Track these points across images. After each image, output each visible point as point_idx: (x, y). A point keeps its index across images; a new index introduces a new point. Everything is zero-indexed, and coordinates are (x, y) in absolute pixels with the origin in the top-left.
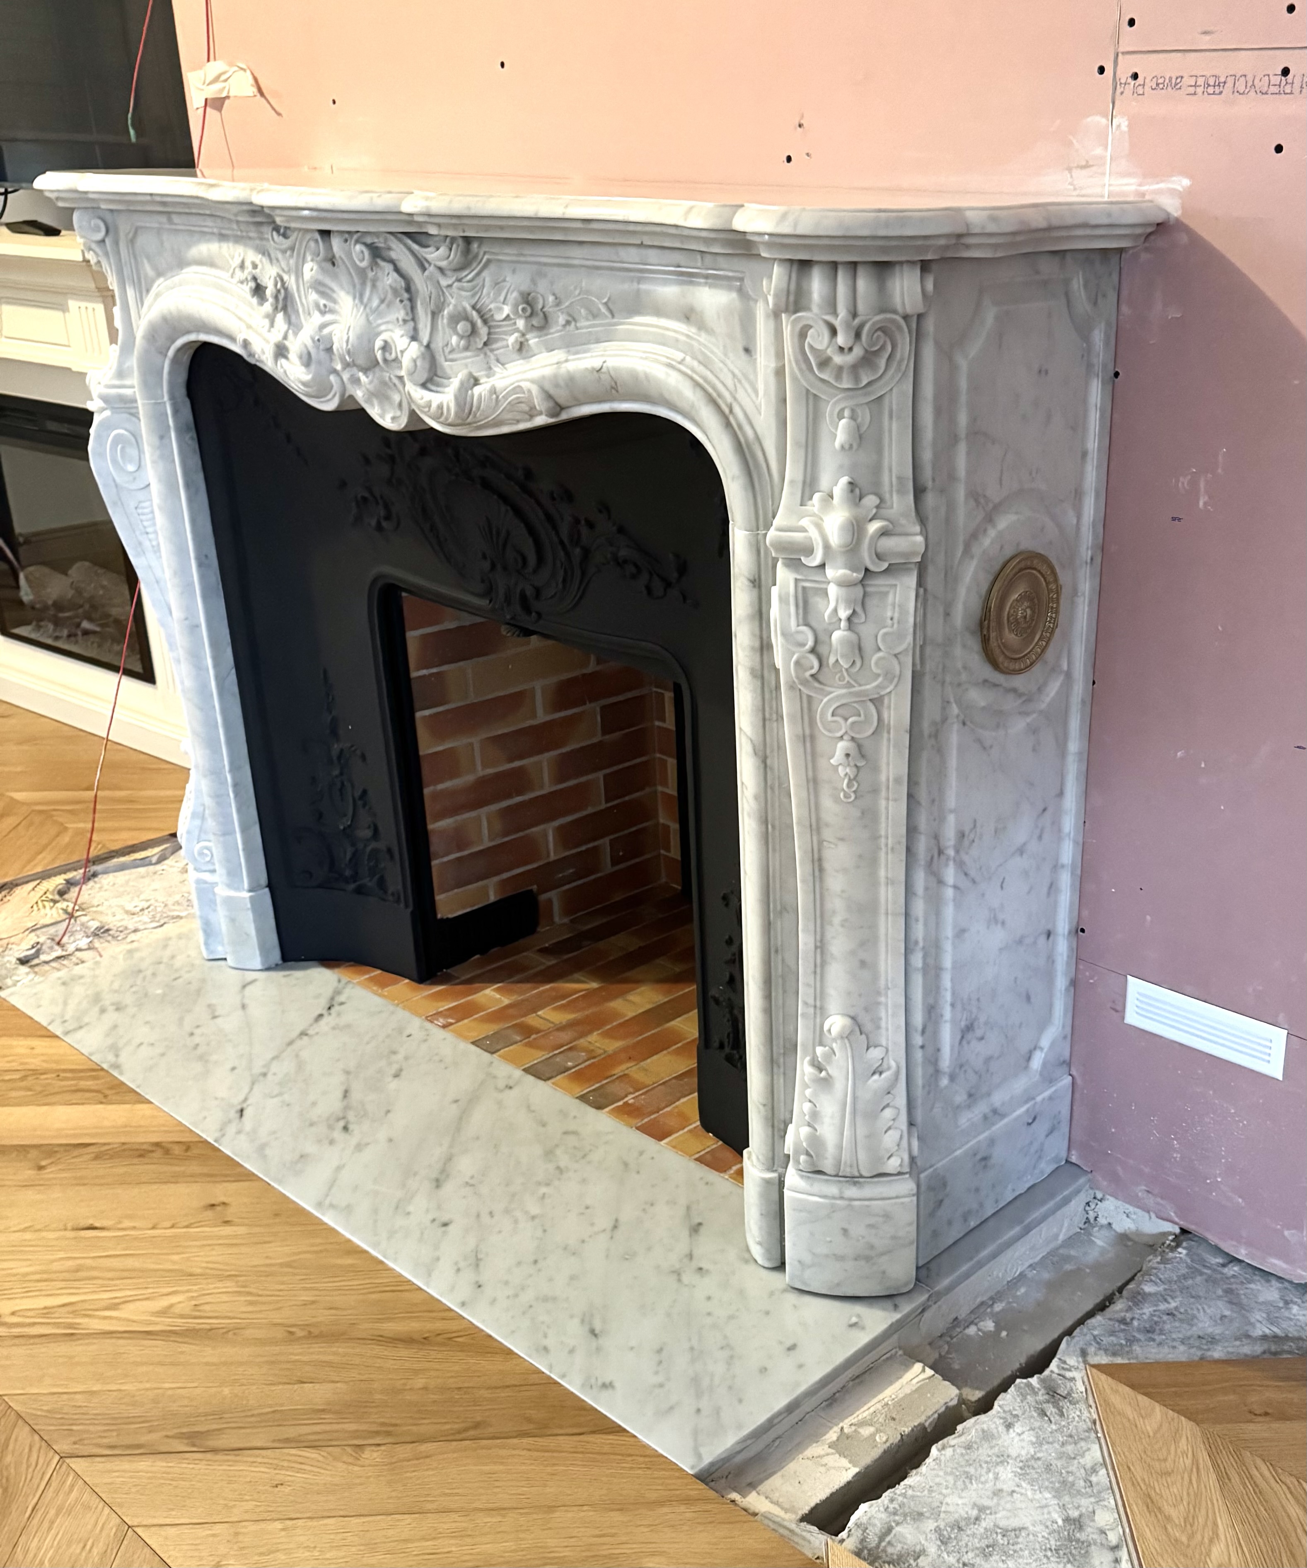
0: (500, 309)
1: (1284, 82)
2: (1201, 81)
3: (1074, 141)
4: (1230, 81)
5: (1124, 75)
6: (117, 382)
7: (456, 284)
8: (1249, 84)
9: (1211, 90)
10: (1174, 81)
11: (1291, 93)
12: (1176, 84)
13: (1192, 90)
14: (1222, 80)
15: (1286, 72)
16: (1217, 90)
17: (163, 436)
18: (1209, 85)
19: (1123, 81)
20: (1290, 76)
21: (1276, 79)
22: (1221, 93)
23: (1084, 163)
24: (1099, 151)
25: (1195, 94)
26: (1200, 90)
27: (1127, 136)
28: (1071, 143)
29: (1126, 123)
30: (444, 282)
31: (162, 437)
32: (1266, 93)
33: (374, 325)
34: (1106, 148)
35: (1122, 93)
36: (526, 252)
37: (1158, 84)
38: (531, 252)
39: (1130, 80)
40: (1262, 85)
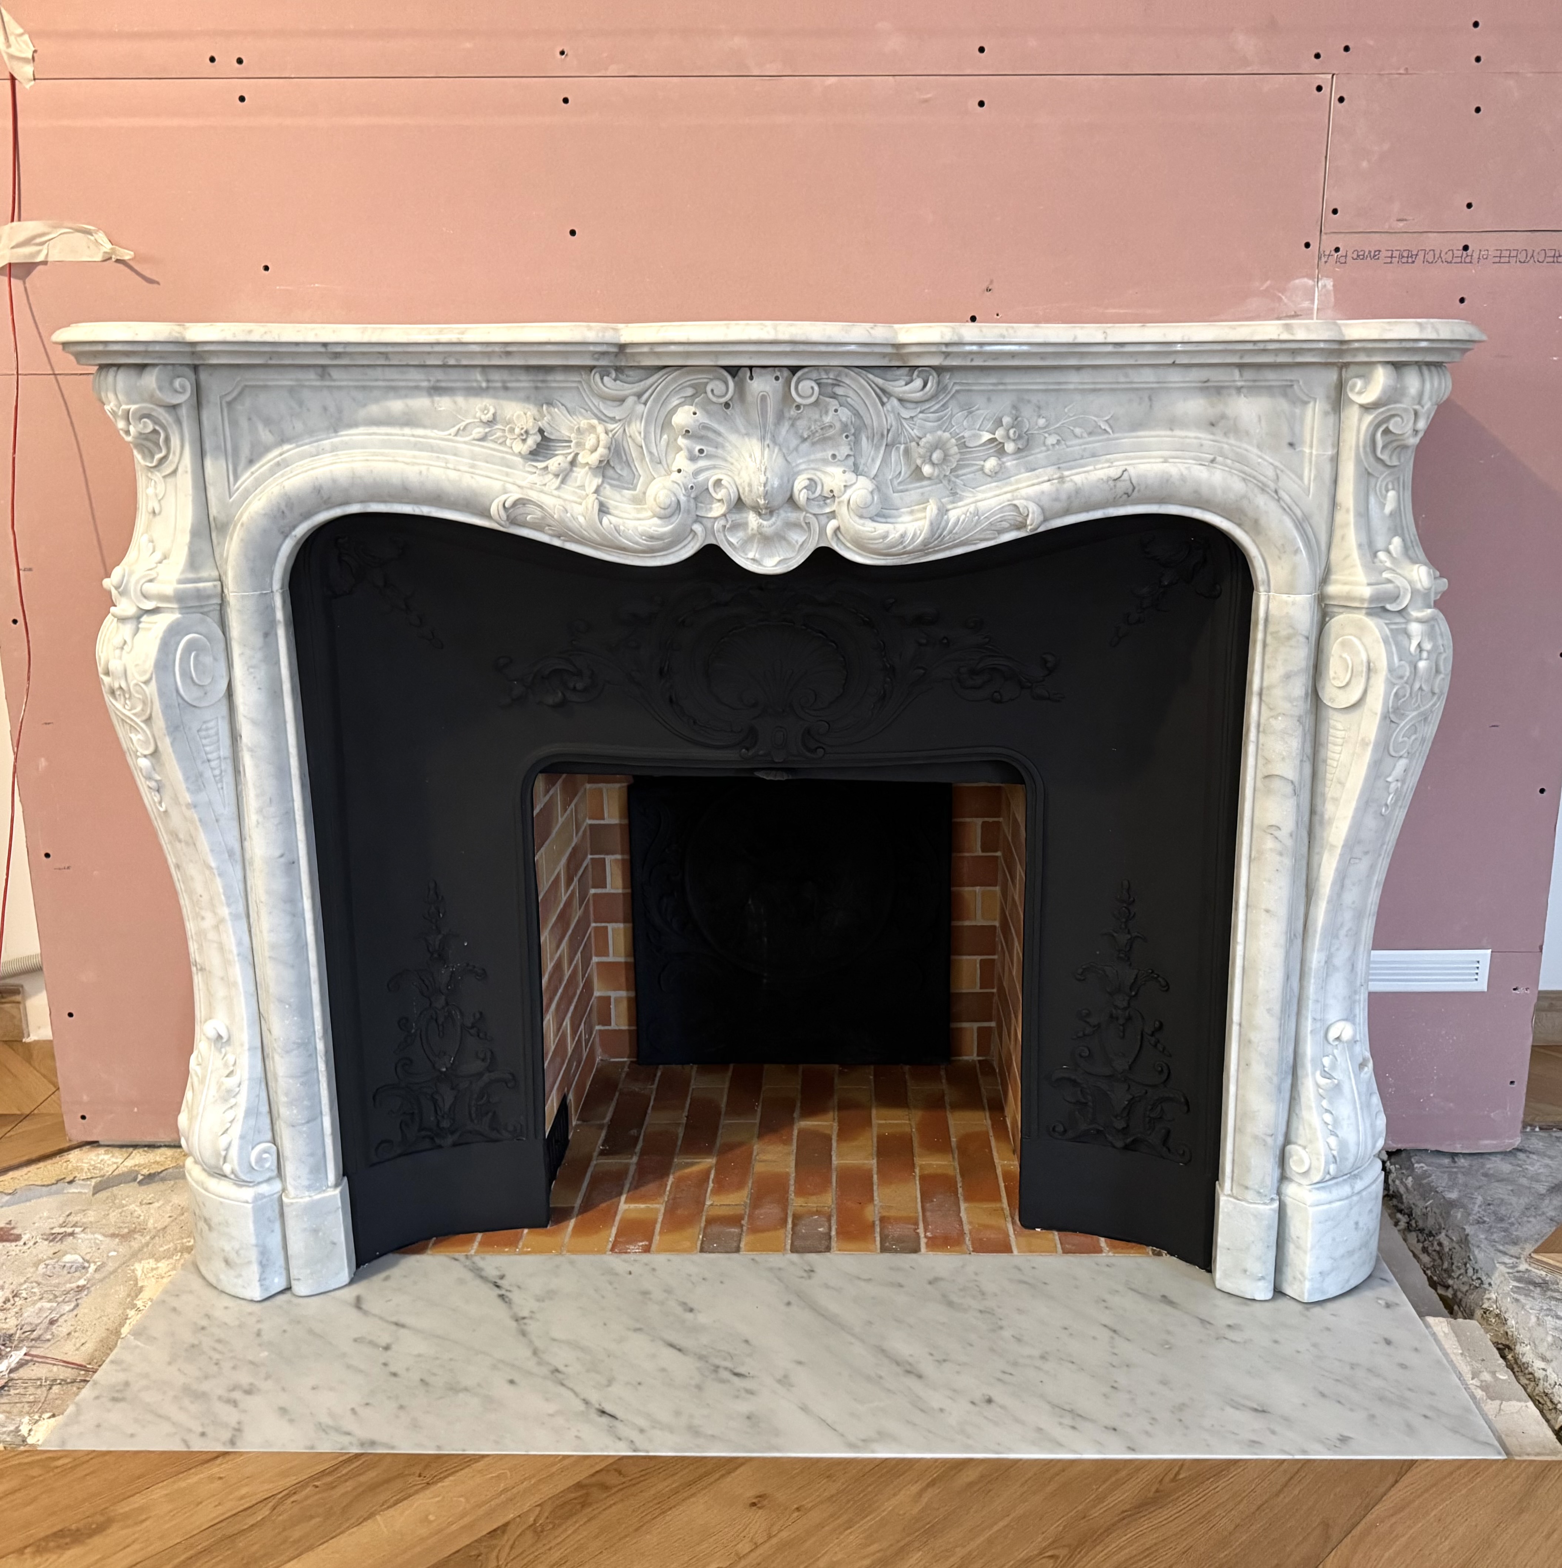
0: (977, 437)
1: (1465, 255)
2: (1396, 254)
3: (1283, 297)
4: (1421, 254)
5: (1329, 248)
6: (191, 575)
7: (921, 415)
8: (1437, 256)
9: (1404, 260)
10: (1372, 254)
11: (1471, 262)
12: (1375, 255)
13: (1389, 260)
14: (1415, 253)
15: (1466, 248)
16: (1410, 260)
17: (268, 634)
18: (1403, 257)
19: (1327, 253)
20: (1469, 251)
21: (1460, 253)
22: (1413, 262)
23: (1293, 313)
24: (1306, 304)
25: (1391, 262)
26: (1395, 260)
27: (1332, 293)
28: (1280, 299)
29: (1332, 284)
30: (906, 414)
31: (266, 635)
32: (1451, 262)
33: (794, 464)
34: (1313, 301)
35: (1326, 262)
36: (1007, 380)
37: (1358, 256)
38: (1012, 381)
39: (1333, 252)
40: (1449, 257)
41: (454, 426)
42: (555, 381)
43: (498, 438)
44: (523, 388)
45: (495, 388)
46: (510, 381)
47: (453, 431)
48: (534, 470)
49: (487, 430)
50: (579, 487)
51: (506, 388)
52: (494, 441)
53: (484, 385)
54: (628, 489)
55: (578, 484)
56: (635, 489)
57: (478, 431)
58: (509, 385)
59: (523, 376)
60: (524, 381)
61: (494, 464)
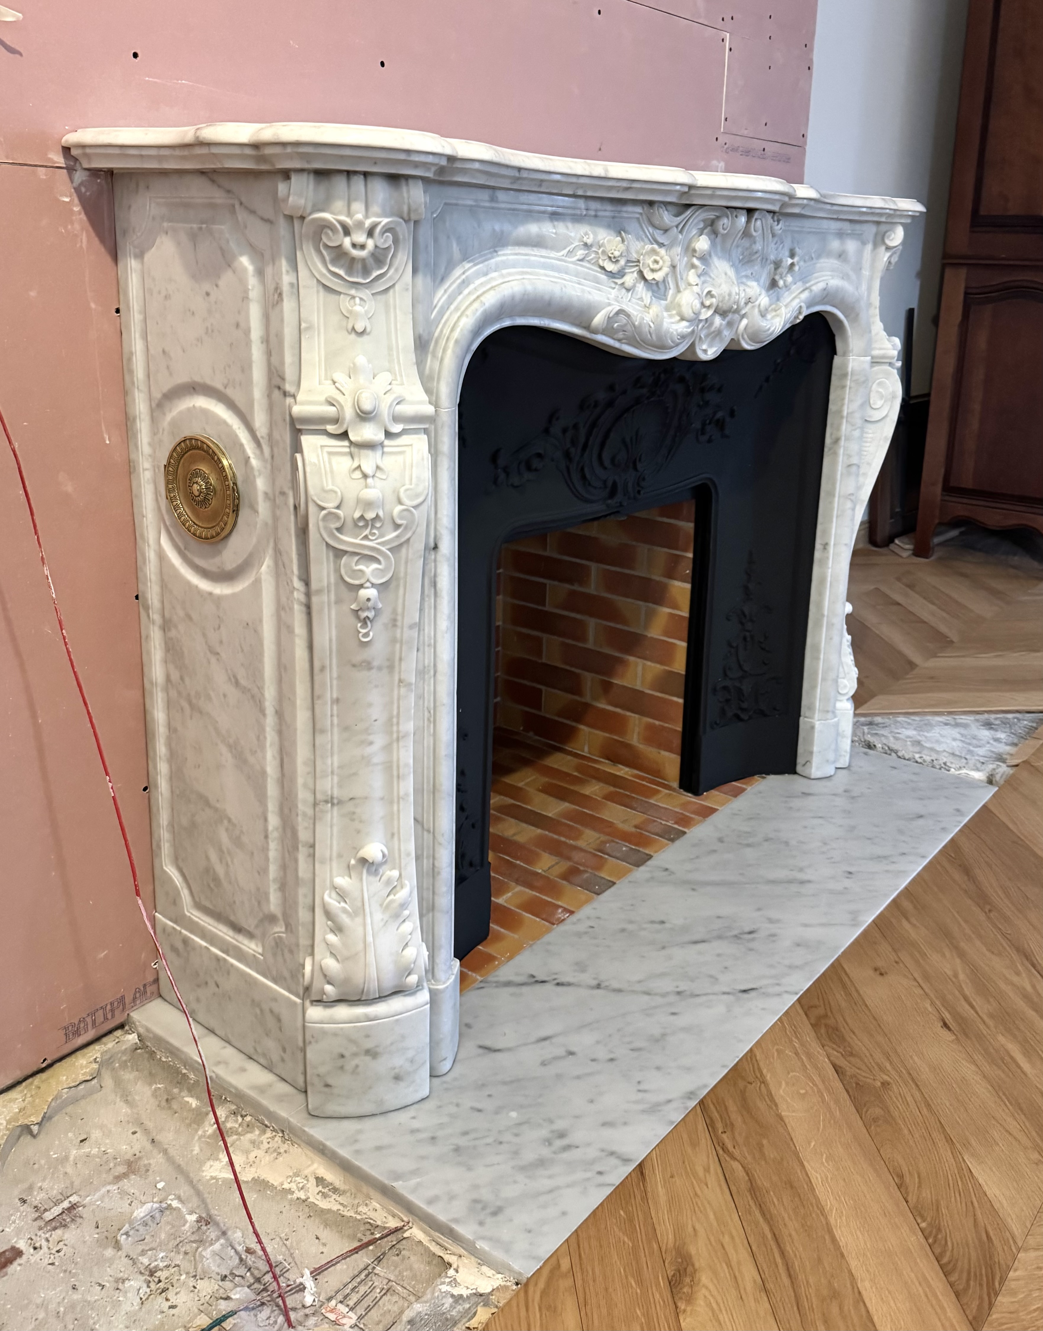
37: (732, 149)
39: (724, 145)
41: (565, 249)
42: (626, 212)
43: (592, 259)
44: (606, 217)
45: (590, 216)
46: (601, 210)
47: (565, 252)
48: (613, 285)
49: (587, 252)
50: (638, 299)
51: (596, 216)
52: (589, 262)
53: (584, 213)
54: (663, 300)
55: (638, 297)
56: (666, 300)
57: (581, 253)
58: (600, 213)
59: (609, 207)
60: (608, 210)
61: (589, 281)
